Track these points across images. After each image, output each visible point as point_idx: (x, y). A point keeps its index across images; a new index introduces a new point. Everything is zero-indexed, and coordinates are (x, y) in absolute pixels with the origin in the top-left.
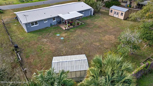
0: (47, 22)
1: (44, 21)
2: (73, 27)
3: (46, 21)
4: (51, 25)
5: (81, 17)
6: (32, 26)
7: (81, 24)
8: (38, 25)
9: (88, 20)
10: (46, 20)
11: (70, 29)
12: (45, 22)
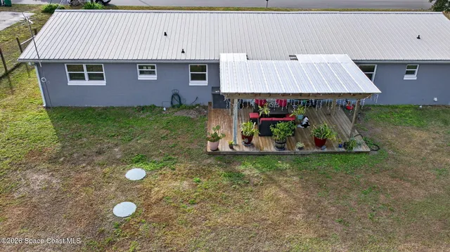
0: (154, 77)
1: (142, 73)
2: (273, 149)
3: (152, 73)
4: (177, 102)
5: (353, 101)
6: (72, 83)
7: (346, 145)
8: (103, 83)
9: (420, 135)
10: (153, 67)
11: (247, 154)
12: (141, 77)
